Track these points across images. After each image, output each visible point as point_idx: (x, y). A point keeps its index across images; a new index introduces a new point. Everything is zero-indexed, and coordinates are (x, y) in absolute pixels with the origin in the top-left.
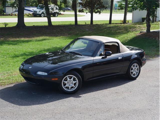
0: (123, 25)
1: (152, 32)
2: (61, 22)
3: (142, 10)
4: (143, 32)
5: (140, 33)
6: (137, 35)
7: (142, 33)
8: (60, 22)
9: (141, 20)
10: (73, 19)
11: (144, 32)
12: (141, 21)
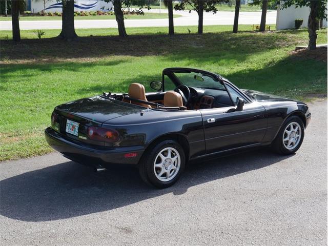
0: (259, 33)
1: (319, 48)
2: (141, 28)
3: (301, 7)
4: (302, 48)
5: (296, 50)
6: (291, 53)
7: (301, 50)
8: (138, 28)
9: (294, 25)
10: (165, 23)
11: (304, 48)
12: (294, 27)
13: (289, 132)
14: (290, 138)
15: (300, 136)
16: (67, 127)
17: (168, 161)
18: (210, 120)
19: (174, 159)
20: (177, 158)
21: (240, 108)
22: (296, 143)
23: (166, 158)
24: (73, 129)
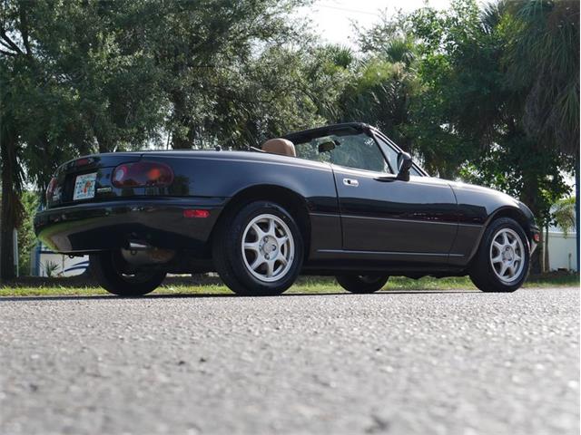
13: (500, 247)
14: (504, 259)
15: (523, 258)
16: (77, 190)
17: (271, 242)
18: (349, 182)
19: (281, 241)
20: (288, 242)
21: (404, 176)
22: (516, 273)
23: (265, 234)
24: (87, 189)
